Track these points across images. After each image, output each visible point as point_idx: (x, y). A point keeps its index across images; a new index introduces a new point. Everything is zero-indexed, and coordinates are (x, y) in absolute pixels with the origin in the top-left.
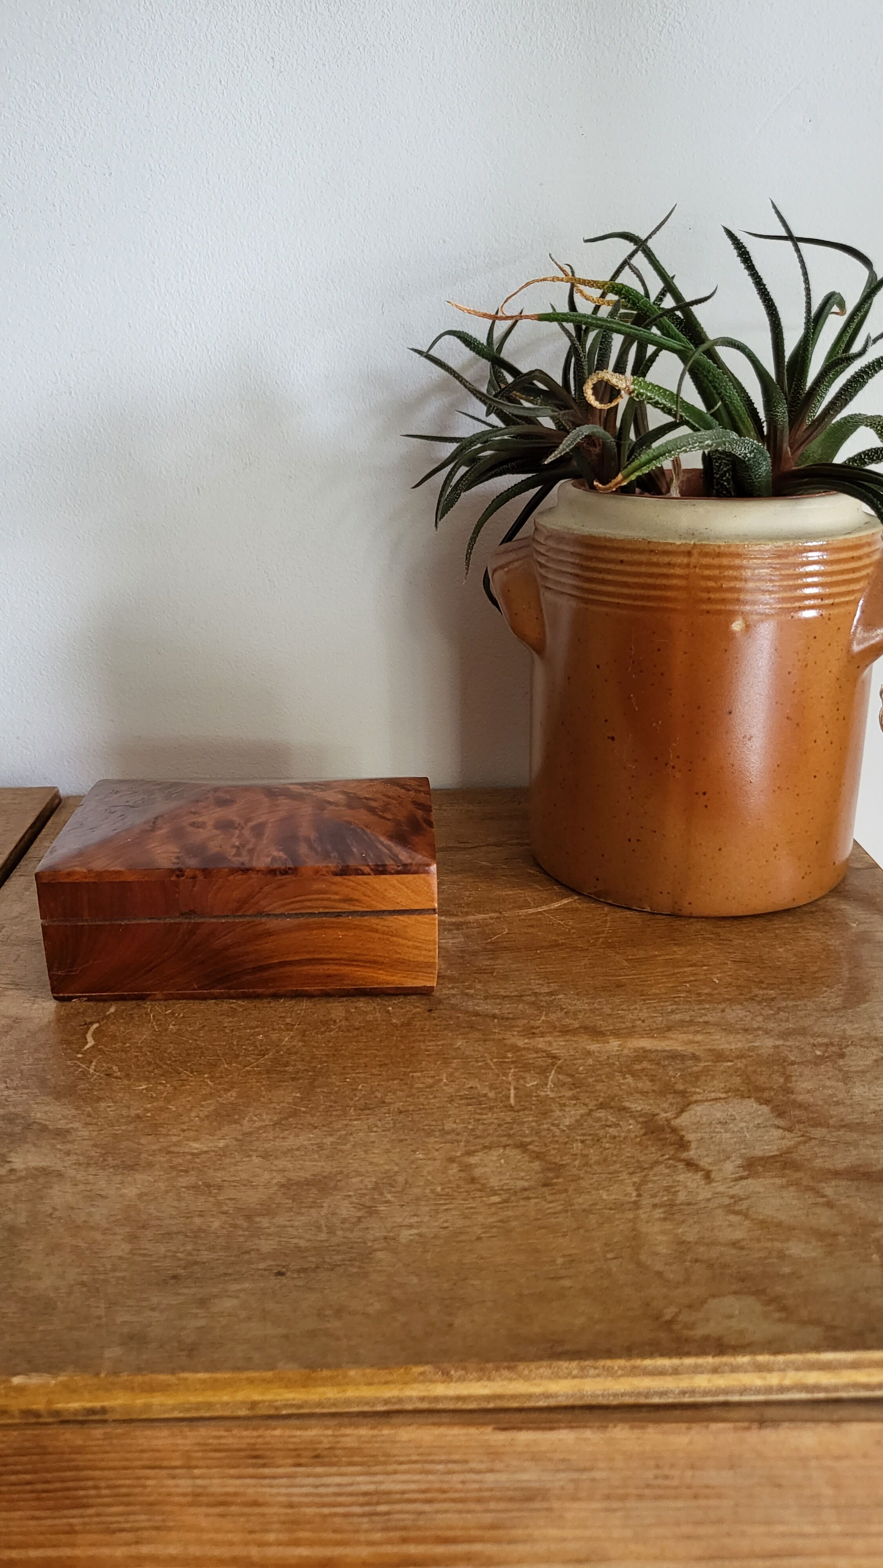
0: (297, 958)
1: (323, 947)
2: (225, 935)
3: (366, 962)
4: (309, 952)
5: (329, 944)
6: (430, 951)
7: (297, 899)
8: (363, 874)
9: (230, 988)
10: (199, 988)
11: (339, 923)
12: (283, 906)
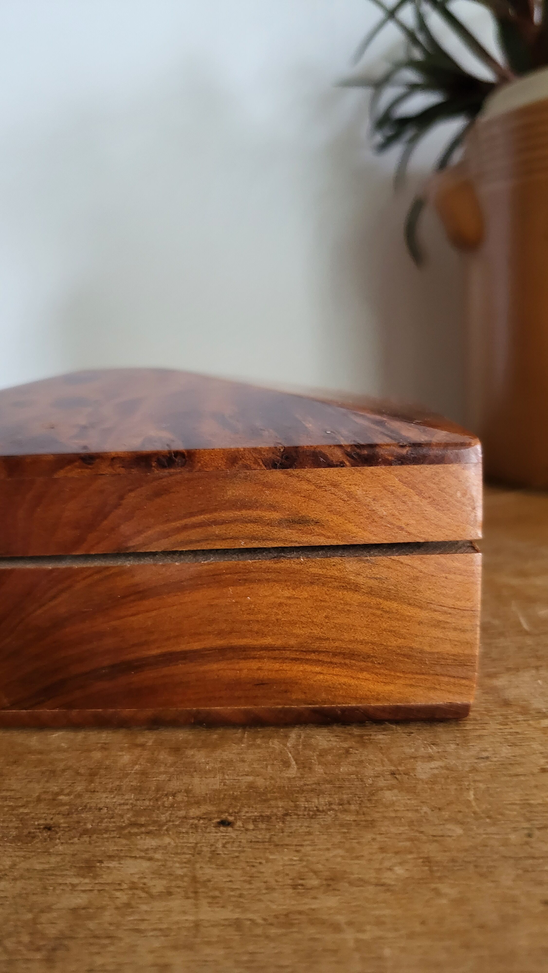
0: (196, 646)
1: (249, 622)
2: (54, 597)
3: (335, 655)
4: (220, 634)
5: (262, 617)
6: (464, 631)
7: (194, 520)
8: (330, 465)
9: (70, 706)
10: (13, 705)
11: (278, 571)
12: (166, 535)
